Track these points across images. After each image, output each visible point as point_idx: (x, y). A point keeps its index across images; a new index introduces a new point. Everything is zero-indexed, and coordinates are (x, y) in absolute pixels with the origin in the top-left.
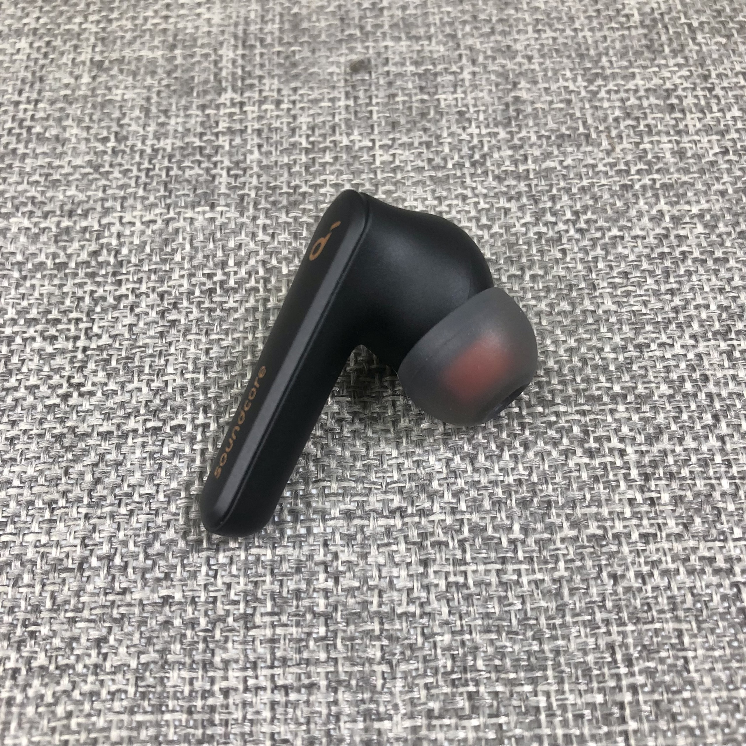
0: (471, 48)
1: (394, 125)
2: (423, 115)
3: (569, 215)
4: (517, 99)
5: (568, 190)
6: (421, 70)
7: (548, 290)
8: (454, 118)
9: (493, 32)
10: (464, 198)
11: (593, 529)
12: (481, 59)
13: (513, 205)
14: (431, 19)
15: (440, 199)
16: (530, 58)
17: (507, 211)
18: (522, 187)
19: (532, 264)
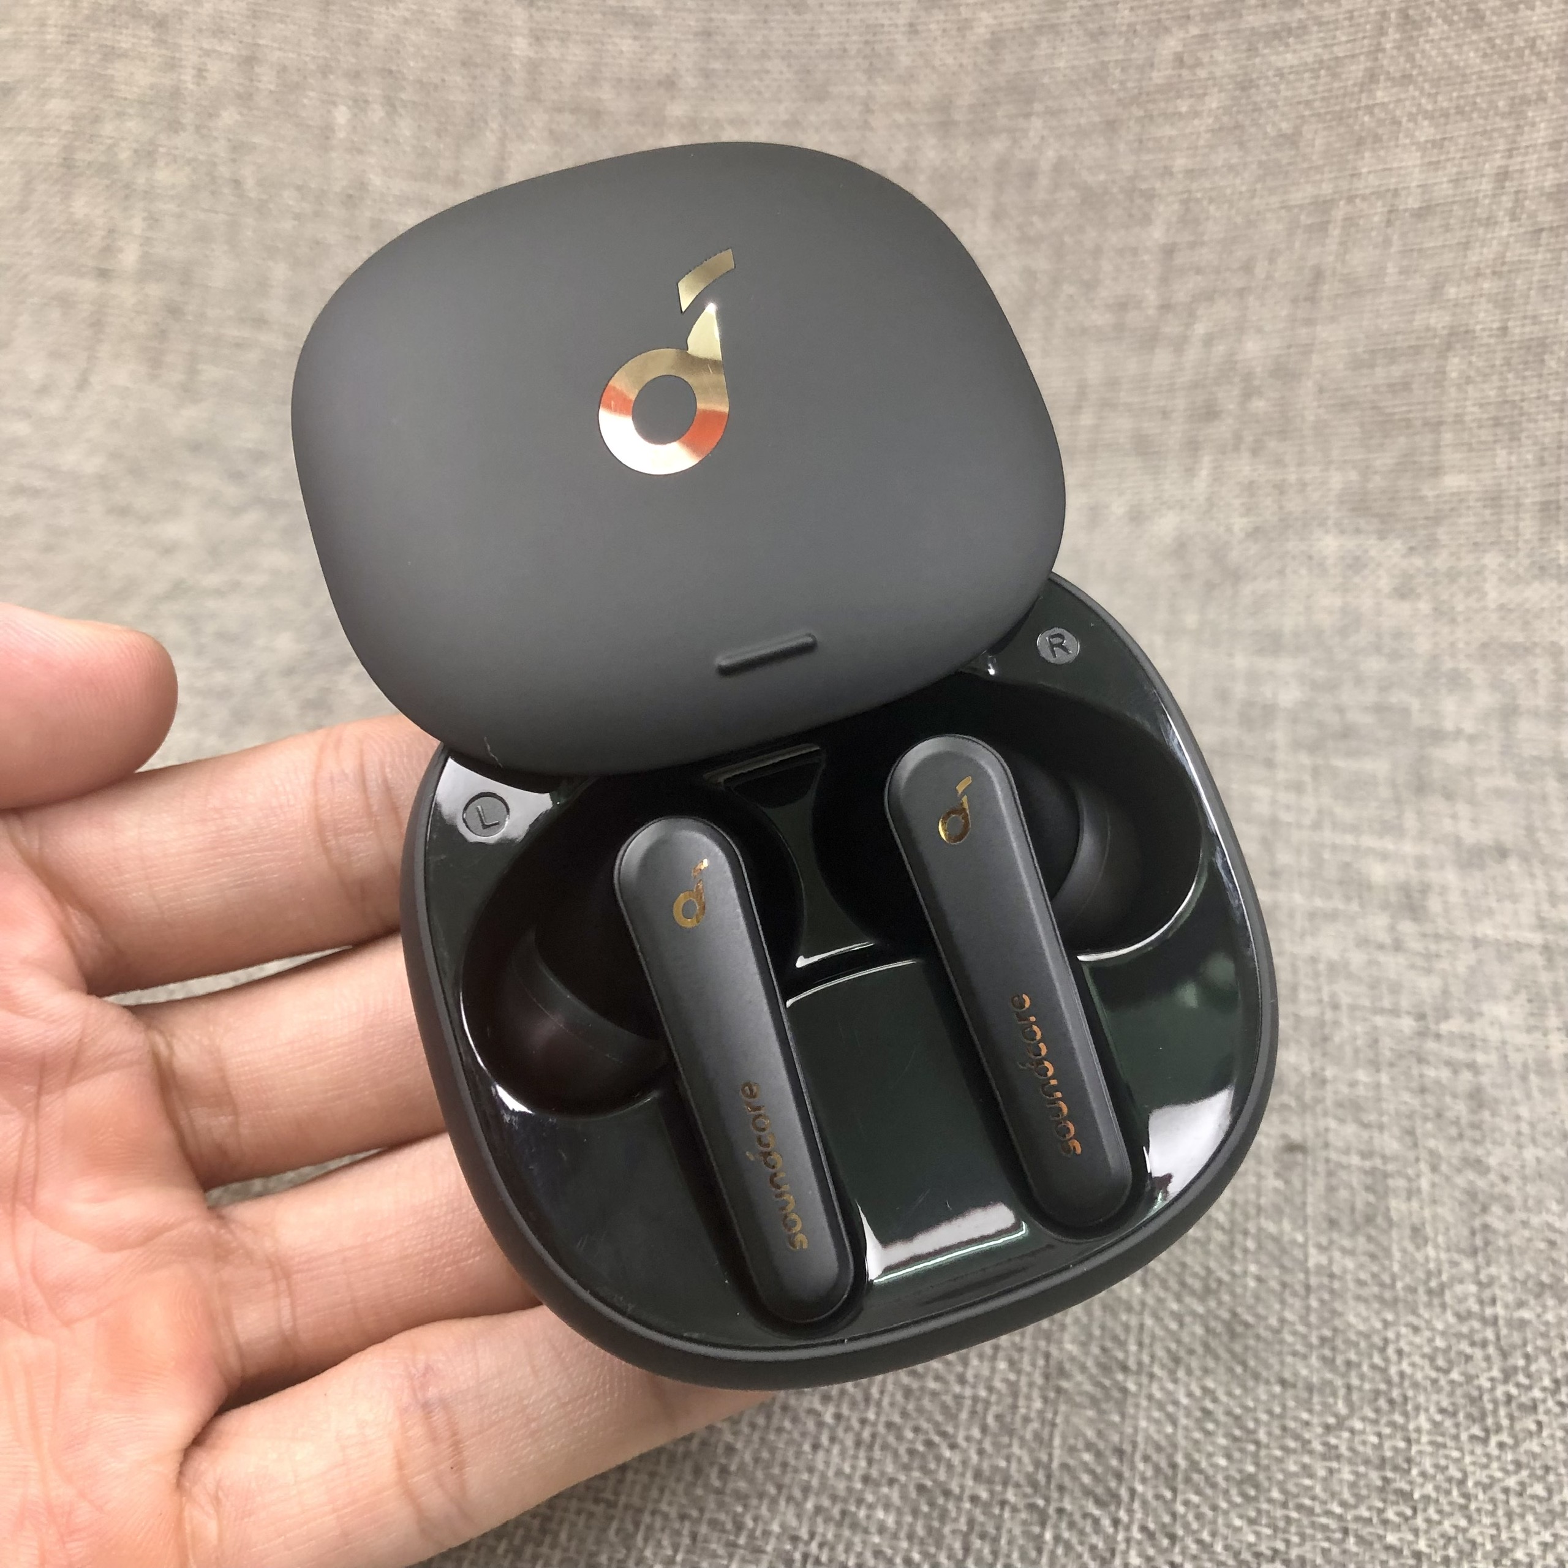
0: (1432, 1153)
1: (1333, 1223)
2: (1369, 1220)
3: (1547, 1382)
4: (1486, 1227)
5: (1547, 1352)
6: (1368, 1164)
7: (1518, 1465)
8: (1407, 1232)
9: (1461, 1136)
10: (1416, 1330)
12: (1444, 1168)
13: (1478, 1353)
14: (1384, 1105)
15: (1386, 1324)
16: (1505, 1179)
17: (1469, 1358)
18: (1490, 1334)
19: (1499, 1429)
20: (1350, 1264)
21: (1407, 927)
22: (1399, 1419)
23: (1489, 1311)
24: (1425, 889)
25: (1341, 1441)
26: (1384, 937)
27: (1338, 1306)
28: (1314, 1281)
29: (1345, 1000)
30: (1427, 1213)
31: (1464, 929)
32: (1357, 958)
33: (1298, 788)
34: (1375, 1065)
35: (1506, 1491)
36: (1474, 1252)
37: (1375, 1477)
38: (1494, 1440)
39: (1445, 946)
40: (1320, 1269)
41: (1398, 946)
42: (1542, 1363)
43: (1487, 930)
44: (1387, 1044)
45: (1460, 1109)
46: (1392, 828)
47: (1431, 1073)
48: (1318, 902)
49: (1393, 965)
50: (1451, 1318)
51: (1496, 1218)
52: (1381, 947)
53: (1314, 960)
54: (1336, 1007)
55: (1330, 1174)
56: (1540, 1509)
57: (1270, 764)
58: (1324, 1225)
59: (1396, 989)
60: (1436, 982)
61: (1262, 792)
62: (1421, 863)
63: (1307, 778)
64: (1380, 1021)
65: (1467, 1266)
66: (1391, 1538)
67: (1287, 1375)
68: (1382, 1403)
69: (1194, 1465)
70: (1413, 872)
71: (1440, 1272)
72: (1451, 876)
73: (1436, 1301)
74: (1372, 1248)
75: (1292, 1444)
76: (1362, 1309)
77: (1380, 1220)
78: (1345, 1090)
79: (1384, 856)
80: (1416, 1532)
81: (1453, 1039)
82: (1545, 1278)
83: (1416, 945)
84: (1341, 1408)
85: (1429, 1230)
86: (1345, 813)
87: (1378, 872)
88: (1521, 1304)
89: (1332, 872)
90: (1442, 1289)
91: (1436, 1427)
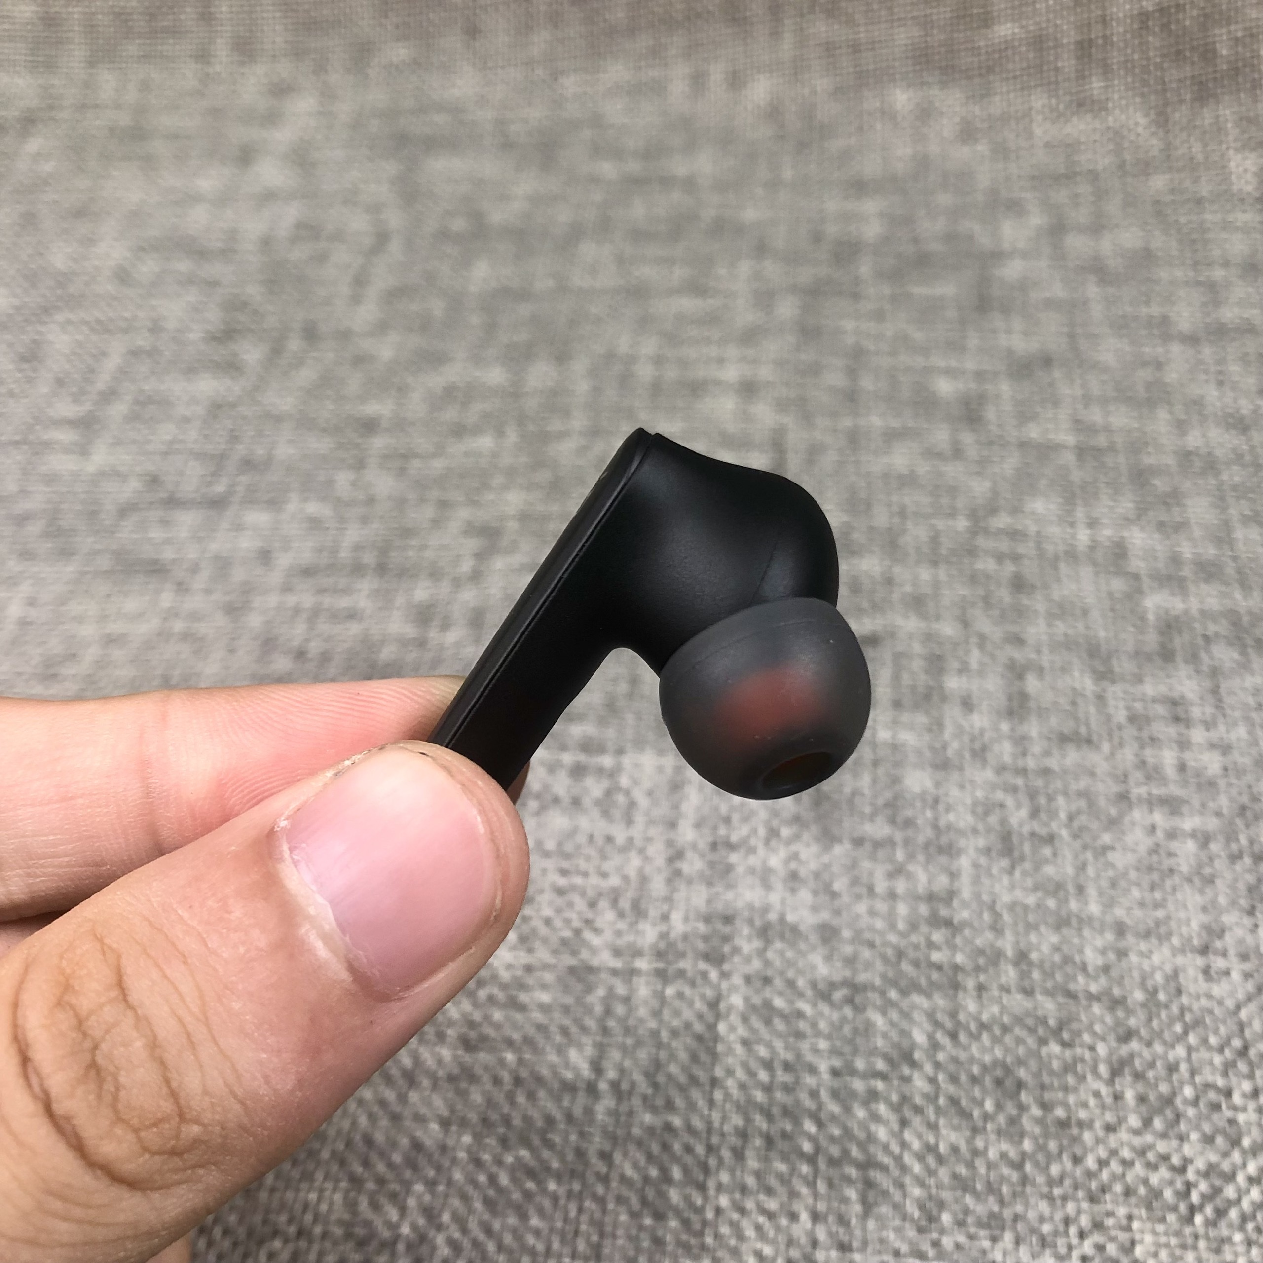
0: (980, 635)
1: (897, 704)
2: (927, 697)
4: (1021, 693)
5: (1065, 791)
6: (927, 650)
8: (958, 703)
11: (1060, 1113)
12: (989, 647)
13: (1010, 801)
14: (942, 599)
18: (1020, 781)
19: (1022, 859)
21: (967, 438)
23: (1020, 763)
24: (982, 400)
25: (901, 886)
26: (946, 448)
27: (899, 774)
29: (912, 509)
30: (974, 686)
32: (923, 468)
33: (879, 316)
34: (935, 564)
35: (1026, 908)
36: (1011, 715)
41: (957, 453)
44: (946, 544)
45: (1004, 595)
46: (956, 347)
47: (980, 566)
48: (895, 423)
49: (952, 471)
51: (1030, 684)
52: (943, 457)
53: (886, 476)
54: (903, 515)
57: (856, 297)
59: (953, 491)
60: (987, 484)
61: (849, 325)
62: (980, 376)
63: (887, 306)
64: (941, 524)
65: (1005, 727)
66: (936, 956)
70: (973, 386)
71: (982, 736)
72: (1005, 388)
73: (979, 760)
76: (918, 773)
77: (935, 697)
78: (908, 588)
79: (948, 373)
80: (954, 949)
82: (1066, 730)
83: (972, 452)
85: (975, 700)
86: (918, 336)
87: (945, 387)
88: (1047, 753)
89: (906, 393)
90: (984, 749)
91: (976, 866)
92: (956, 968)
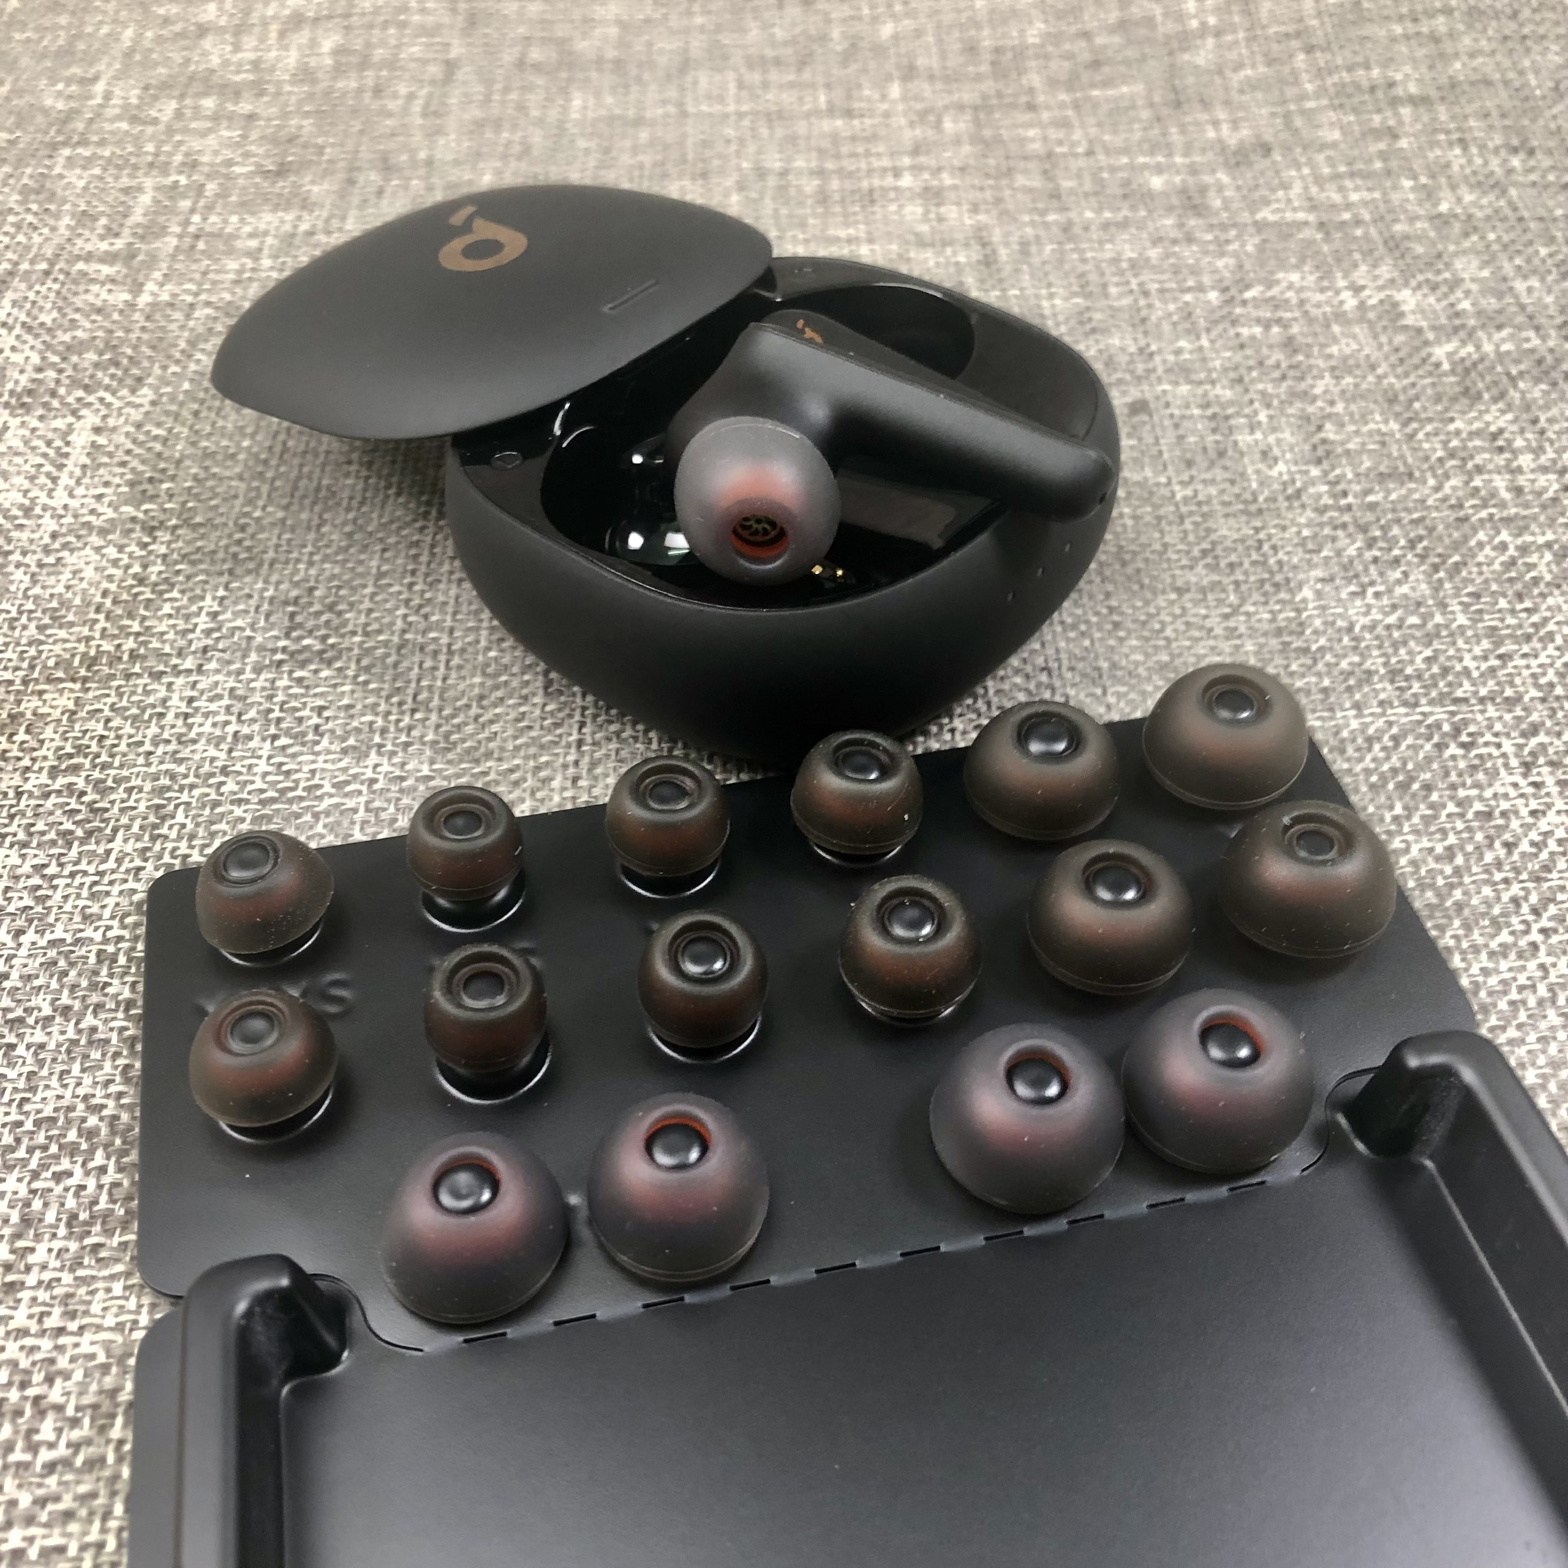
20: (1213, 491)
21: (1194, 222)
22: (1283, 595)
24: (1203, 190)
25: (1239, 622)
26: (1174, 234)
27: (1211, 524)
28: (1184, 509)
29: (1154, 287)
30: (1271, 439)
31: (1245, 217)
32: (1155, 254)
33: (1064, 124)
34: (1193, 333)
35: (1388, 627)
36: (1319, 461)
37: (1274, 643)
38: (1370, 591)
39: (1233, 233)
40: (1186, 500)
41: (1190, 239)
42: (1396, 531)
43: (1265, 214)
44: (1200, 314)
45: (1278, 356)
46: (1160, 145)
47: (1245, 331)
48: (1108, 215)
49: (1188, 254)
50: (1309, 513)
51: (1330, 432)
52: (1175, 242)
53: (1116, 261)
54: (1146, 294)
55: (1177, 426)
56: (1418, 634)
57: (1031, 107)
58: (1183, 466)
59: (1195, 271)
60: (1230, 261)
62: (1194, 170)
63: (1070, 113)
64: (1188, 297)
65: (1315, 472)
67: (1179, 583)
68: (1268, 587)
69: (1114, 666)
70: (1188, 178)
71: (1293, 481)
72: (1223, 177)
73: (1296, 504)
74: (1227, 475)
75: (1196, 634)
76: (1232, 521)
77: (1230, 452)
78: (1172, 358)
79: (1159, 169)
80: (1319, 674)
81: (1257, 302)
82: (1382, 468)
83: (1205, 236)
84: (1233, 598)
85: (1276, 451)
86: (1114, 139)
87: (1157, 183)
88: (1367, 492)
89: (1115, 190)
90: (1298, 493)
91: (1319, 594)
92: (1325, 691)
